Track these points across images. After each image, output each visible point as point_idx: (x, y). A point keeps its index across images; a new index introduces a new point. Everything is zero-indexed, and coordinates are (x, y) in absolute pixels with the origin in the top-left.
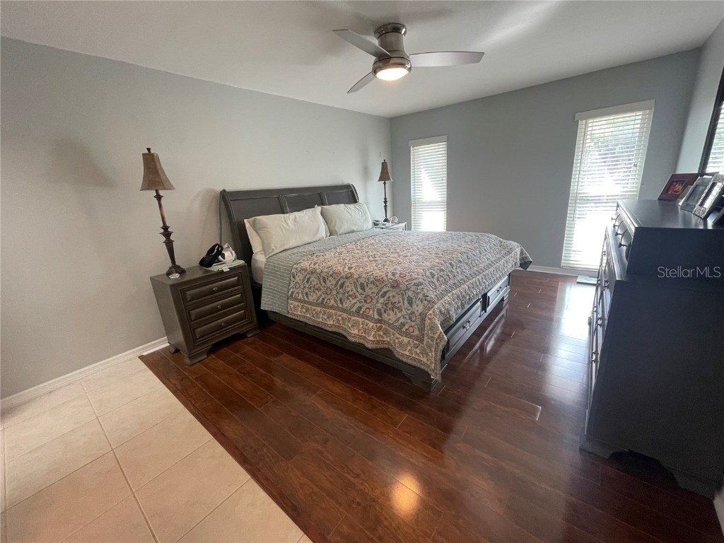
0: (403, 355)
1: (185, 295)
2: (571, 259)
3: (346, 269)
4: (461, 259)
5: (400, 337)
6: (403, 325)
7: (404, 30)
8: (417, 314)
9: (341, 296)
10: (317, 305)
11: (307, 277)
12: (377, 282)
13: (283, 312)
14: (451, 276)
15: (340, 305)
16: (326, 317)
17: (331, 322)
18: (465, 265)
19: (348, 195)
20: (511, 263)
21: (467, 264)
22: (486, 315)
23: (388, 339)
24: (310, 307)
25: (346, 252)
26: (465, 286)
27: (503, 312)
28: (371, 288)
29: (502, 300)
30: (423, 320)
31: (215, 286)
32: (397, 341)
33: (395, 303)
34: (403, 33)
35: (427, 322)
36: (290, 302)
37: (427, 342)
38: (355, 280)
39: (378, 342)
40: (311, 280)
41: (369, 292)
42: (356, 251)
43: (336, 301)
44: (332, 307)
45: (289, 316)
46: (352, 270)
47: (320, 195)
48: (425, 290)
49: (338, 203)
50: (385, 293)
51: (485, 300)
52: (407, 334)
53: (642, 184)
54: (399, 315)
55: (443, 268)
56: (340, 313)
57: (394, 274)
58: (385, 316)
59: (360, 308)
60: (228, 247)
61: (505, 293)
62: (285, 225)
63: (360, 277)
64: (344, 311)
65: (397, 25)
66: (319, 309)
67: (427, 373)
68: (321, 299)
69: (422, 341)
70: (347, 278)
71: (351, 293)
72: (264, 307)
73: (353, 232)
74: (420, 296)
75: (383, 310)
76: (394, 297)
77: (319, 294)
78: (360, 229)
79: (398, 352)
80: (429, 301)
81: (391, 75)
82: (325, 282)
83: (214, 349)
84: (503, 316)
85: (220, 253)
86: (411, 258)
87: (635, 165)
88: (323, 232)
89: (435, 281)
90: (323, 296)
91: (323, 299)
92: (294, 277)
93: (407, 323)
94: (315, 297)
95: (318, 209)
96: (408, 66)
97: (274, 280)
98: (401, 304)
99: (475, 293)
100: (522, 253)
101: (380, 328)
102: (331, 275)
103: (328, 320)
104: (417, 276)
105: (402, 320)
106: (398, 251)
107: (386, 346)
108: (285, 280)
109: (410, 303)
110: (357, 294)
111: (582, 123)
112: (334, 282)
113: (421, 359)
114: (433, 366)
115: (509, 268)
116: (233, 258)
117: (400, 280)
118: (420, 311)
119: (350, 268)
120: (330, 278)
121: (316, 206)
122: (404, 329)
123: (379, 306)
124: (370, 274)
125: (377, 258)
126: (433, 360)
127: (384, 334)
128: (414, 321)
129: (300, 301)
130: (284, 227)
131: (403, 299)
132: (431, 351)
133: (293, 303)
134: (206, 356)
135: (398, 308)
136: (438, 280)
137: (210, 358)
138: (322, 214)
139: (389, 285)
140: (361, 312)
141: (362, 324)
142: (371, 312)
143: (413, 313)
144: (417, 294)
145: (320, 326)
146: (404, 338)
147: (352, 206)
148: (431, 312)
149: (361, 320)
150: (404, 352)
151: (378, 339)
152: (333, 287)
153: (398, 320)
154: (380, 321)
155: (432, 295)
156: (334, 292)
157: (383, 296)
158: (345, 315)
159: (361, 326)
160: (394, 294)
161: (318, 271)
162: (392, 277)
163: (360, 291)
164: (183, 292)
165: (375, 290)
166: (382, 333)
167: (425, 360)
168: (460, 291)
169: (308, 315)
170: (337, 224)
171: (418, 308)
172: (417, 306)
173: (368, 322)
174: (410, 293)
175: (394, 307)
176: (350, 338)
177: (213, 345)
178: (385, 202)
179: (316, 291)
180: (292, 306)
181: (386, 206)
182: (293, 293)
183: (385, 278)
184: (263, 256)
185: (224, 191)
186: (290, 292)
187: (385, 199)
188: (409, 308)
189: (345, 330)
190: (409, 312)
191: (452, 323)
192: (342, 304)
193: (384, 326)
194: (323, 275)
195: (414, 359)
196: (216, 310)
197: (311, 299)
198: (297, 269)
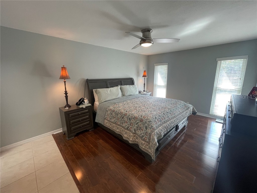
0: (142, 148)
1: (69, 115)
2: (214, 112)
3: (125, 112)
4: (168, 112)
5: (141, 141)
6: (143, 136)
7: (151, 31)
8: (148, 133)
9: (122, 121)
10: (114, 123)
11: (112, 112)
12: (135, 118)
13: (103, 124)
14: (163, 118)
15: (122, 125)
16: (116, 128)
17: (118, 131)
18: (169, 114)
19: (130, 82)
20: (188, 113)
21: (170, 113)
22: (177, 133)
23: (137, 141)
24: (111, 123)
25: (126, 104)
26: (168, 123)
27: (185, 131)
28: (133, 120)
29: (185, 126)
30: (150, 136)
31: (80, 113)
32: (140, 142)
33: (141, 127)
34: (151, 32)
35: (152, 137)
36: (105, 120)
37: (151, 144)
38: (127, 116)
39: (134, 141)
40: (113, 114)
41: (132, 121)
42: (130, 104)
43: (120, 123)
44: (119, 125)
45: (104, 125)
46: (127, 112)
47: (121, 81)
48: (152, 124)
49: (127, 85)
50: (138, 123)
51: (177, 127)
52: (144, 140)
53: (243, 86)
54: (142, 132)
55: (160, 115)
56: (121, 128)
57: (141, 116)
58: (137, 132)
59: (128, 127)
60: (86, 99)
61: (186, 123)
62: (107, 92)
63: (129, 116)
64: (123, 127)
65: (149, 29)
66: (114, 125)
67: (150, 156)
68: (115, 121)
69: (149, 144)
70: (125, 115)
71: (125, 121)
72: (96, 121)
73: (131, 95)
74: (150, 126)
75: (136, 130)
76: (140, 125)
77: (115, 119)
78: (134, 94)
79: (140, 146)
80: (153, 129)
81: (146, 45)
82: (117, 115)
83: (77, 135)
84: (185, 132)
85: (83, 101)
86: (149, 109)
87: (240, 79)
88: (120, 95)
89: (156, 120)
90: (116, 120)
91: (116, 121)
92: (107, 112)
93: (144, 136)
94: (113, 120)
95: (119, 87)
96: (152, 43)
97: (100, 112)
98: (143, 128)
99: (172, 125)
100: (193, 109)
101: (135, 136)
102: (120, 113)
103: (117, 129)
104: (150, 118)
105: (143, 134)
106: (145, 105)
107: (137, 143)
108: (104, 112)
109: (146, 128)
110: (128, 122)
111: (219, 62)
112: (120, 116)
113: (149, 150)
114: (153, 154)
115: (188, 115)
116: (87, 103)
117: (143, 119)
118: (149, 132)
119: (126, 111)
120: (119, 114)
121: (119, 85)
122: (143, 138)
123: (135, 128)
124: (133, 115)
125: (137, 108)
126: (153, 152)
127: (136, 138)
128: (147, 136)
129: (108, 121)
130: (106, 93)
131: (144, 127)
132: (152, 148)
133: (106, 121)
134: (74, 137)
135: (142, 129)
136: (158, 120)
137: (75, 138)
138: (121, 89)
139: (139, 120)
140: (129, 129)
141: (129, 133)
142: (132, 129)
143: (147, 132)
144: (149, 125)
145: (114, 131)
146: (143, 141)
147: (131, 86)
148: (153, 133)
149: (128, 132)
150: (143, 147)
151: (134, 140)
152: (120, 117)
153: (141, 134)
154: (135, 133)
155: (154, 126)
156: (120, 119)
157: (137, 124)
158: (123, 129)
159: (128, 134)
160: (141, 124)
161: (116, 111)
162: (141, 117)
163: (129, 121)
164: (68, 115)
165: (134, 121)
166: (135, 138)
167: (150, 151)
168: (166, 125)
169: (111, 126)
170: (126, 92)
171: (149, 131)
172: (149, 130)
173: (131, 133)
174: (146, 125)
175: (140, 129)
176: (124, 138)
177: (77, 133)
178: (144, 84)
179: (114, 118)
180: (105, 122)
181: (144, 86)
182: (106, 117)
183: (138, 117)
184: (98, 102)
185: (88, 79)
186: (105, 117)
187: (144, 83)
188: (146, 130)
189: (123, 134)
190: (146, 132)
191: (162, 138)
192: (122, 124)
193: (136, 135)
194: (117, 113)
195: (146, 150)
196: (80, 121)
197: (112, 121)
198: (108, 109)
